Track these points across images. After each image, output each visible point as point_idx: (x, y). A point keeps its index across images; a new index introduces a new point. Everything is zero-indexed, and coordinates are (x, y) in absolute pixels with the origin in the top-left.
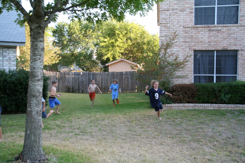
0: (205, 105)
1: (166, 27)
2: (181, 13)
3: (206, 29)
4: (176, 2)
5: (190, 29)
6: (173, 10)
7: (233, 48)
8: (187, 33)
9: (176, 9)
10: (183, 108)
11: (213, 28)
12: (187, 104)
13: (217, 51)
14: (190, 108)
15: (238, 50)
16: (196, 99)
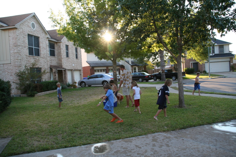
0: (47, 92)
1: (20, 55)
2: (24, 48)
3: (33, 58)
4: (22, 42)
5: (28, 57)
6: (22, 46)
7: (40, 67)
8: (27, 58)
9: (23, 46)
10: (41, 95)
11: (35, 57)
12: (42, 93)
13: (36, 68)
14: (43, 94)
15: (41, 68)
16: (43, 90)
